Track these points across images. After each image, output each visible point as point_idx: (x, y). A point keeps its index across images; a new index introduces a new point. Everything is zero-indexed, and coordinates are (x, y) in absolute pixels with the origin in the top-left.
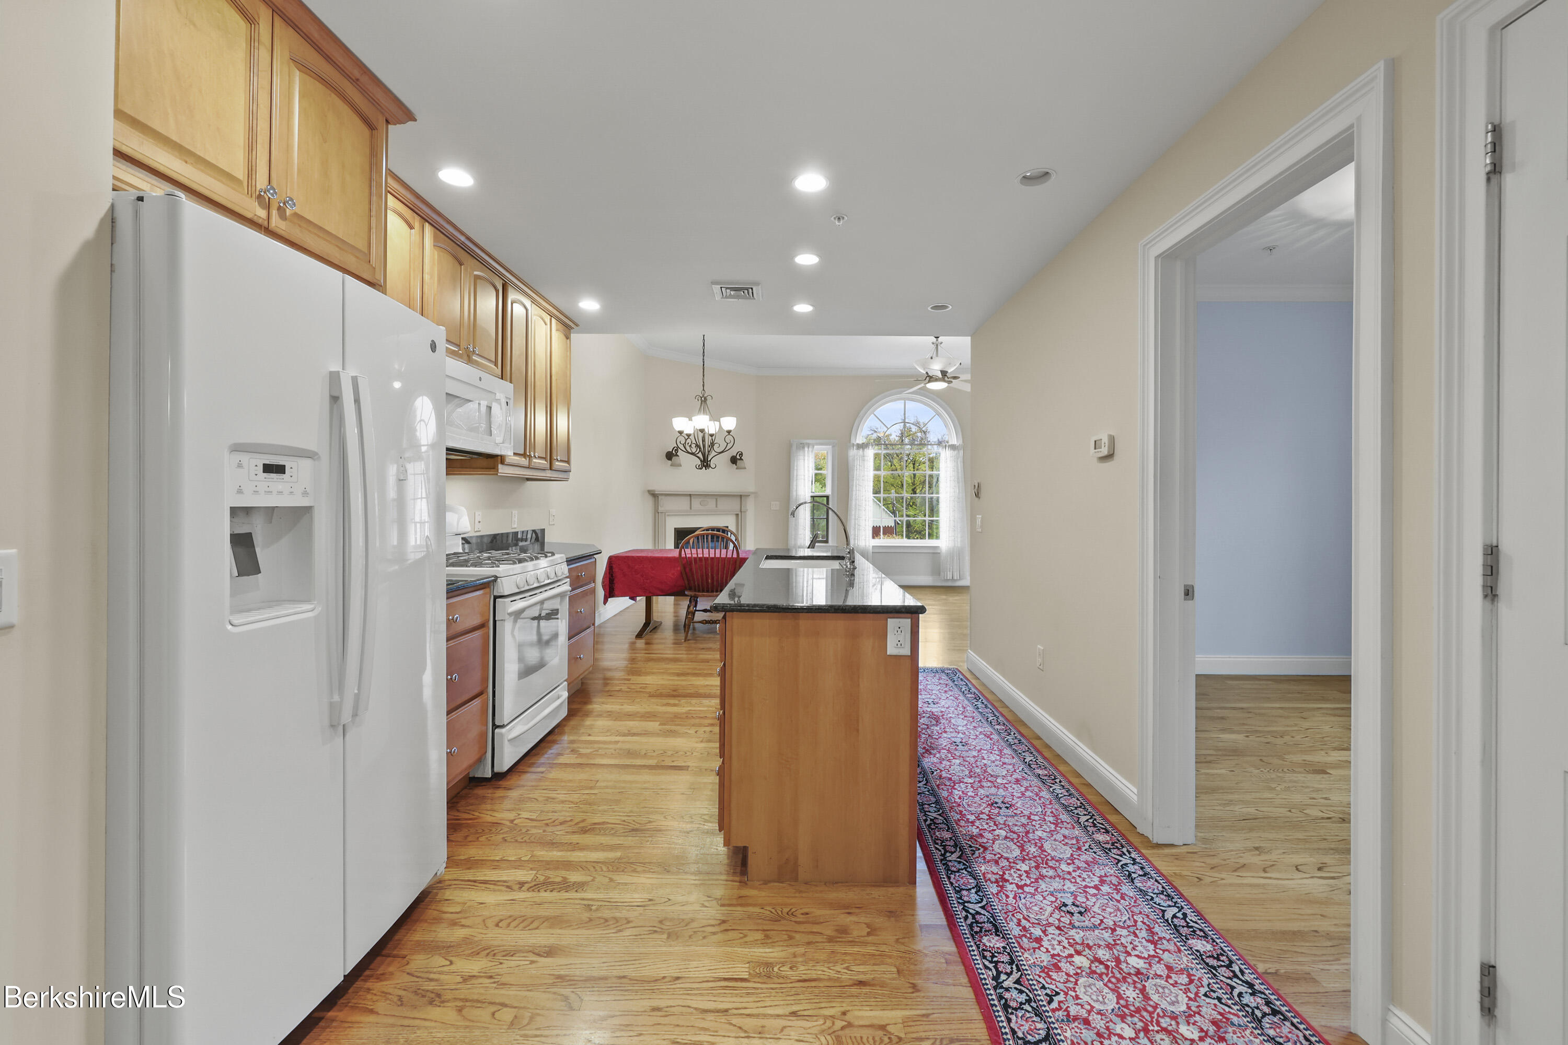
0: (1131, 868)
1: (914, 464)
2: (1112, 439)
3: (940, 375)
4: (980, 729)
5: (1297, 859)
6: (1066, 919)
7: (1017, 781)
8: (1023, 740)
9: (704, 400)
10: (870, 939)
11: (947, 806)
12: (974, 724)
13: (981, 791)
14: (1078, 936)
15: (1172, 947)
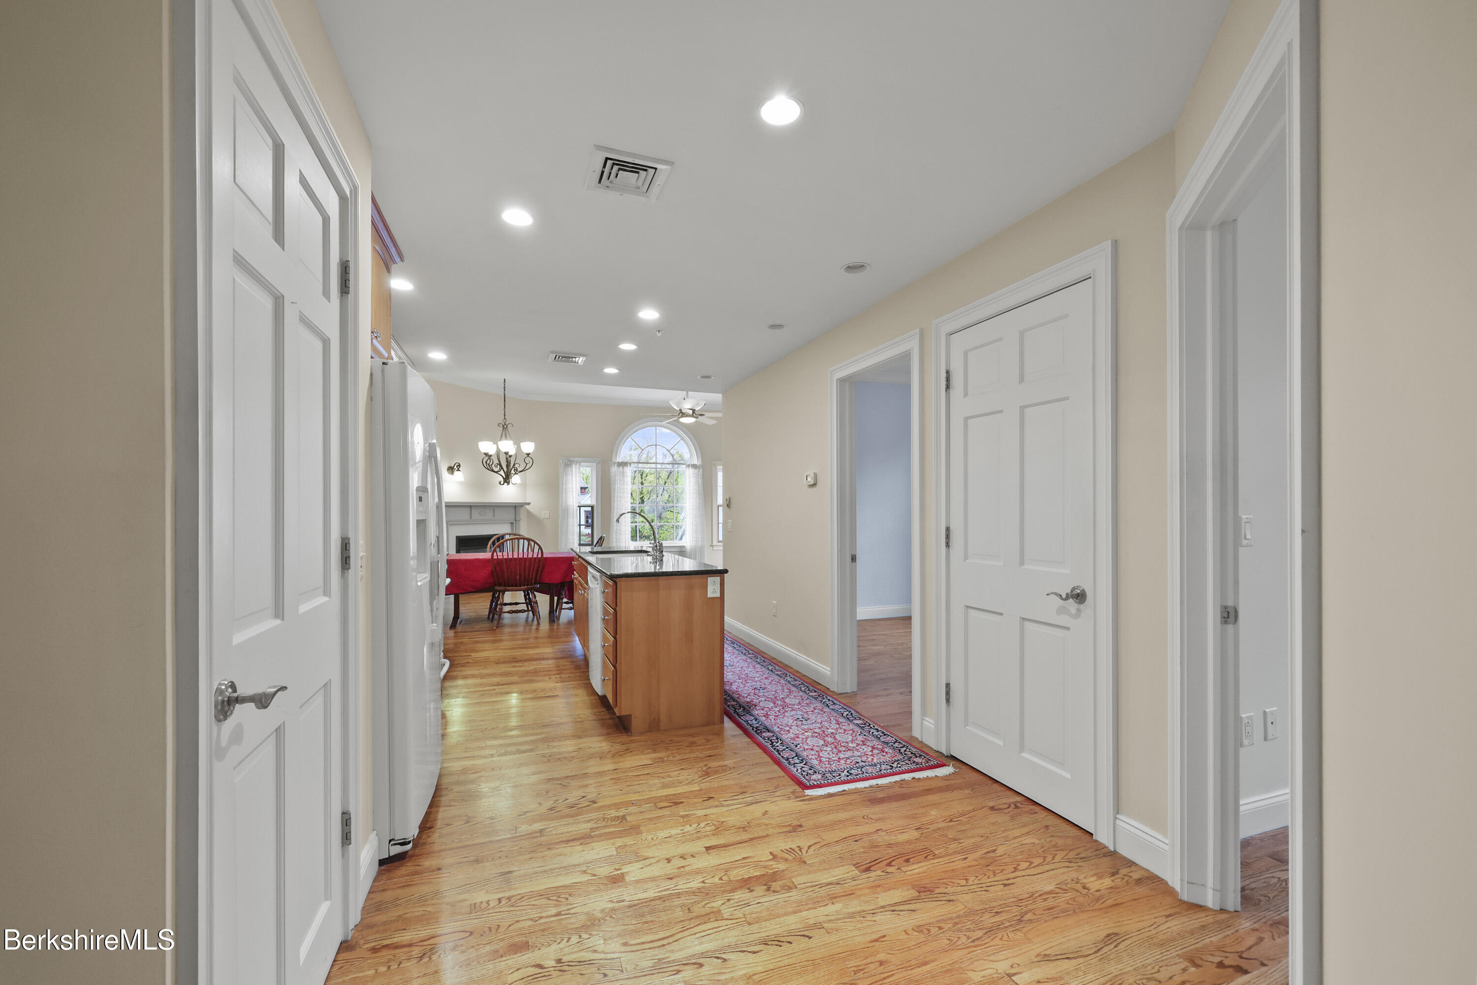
0: (828, 703)
1: (642, 475)
2: (816, 475)
3: (691, 412)
4: (739, 658)
5: (901, 690)
6: (800, 723)
7: (766, 678)
8: (766, 660)
9: (505, 427)
10: (708, 743)
11: (730, 693)
12: (735, 656)
13: (747, 685)
14: (806, 727)
15: (846, 724)
